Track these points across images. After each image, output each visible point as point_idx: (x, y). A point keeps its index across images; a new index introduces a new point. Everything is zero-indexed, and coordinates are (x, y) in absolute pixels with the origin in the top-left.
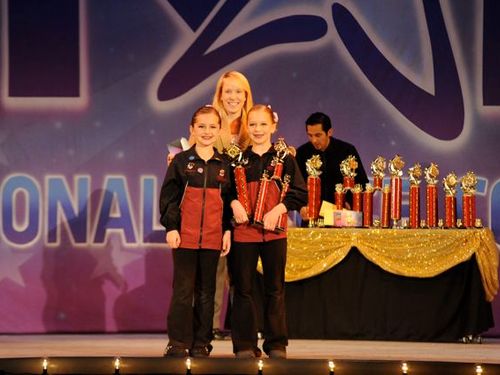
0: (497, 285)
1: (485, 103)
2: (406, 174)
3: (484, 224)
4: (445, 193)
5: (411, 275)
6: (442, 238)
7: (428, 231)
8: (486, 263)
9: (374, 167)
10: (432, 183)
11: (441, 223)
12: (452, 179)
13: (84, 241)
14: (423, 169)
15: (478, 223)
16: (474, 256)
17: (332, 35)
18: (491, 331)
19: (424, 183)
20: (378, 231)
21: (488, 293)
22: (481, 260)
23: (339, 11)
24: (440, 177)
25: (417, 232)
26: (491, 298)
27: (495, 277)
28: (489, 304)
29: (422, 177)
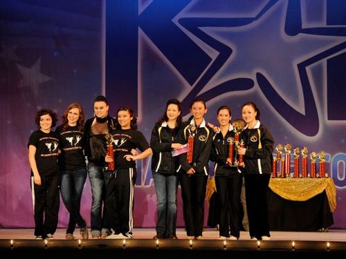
0: (336, 205)
1: (329, 119)
2: (292, 152)
3: (329, 176)
4: (311, 161)
5: (295, 200)
6: (309, 182)
7: (303, 179)
8: (330, 194)
9: (277, 149)
10: (305, 156)
11: (309, 175)
12: (314, 154)
13: (140, 184)
14: (300, 150)
15: (326, 175)
16: (325, 191)
17: (256, 87)
18: (332, 226)
19: (301, 156)
20: (279, 179)
21: (331, 208)
22: (328, 193)
23: (259, 76)
24: (309, 154)
25: (298, 180)
26: (333, 211)
27: (335, 201)
28: (331, 213)
29: (300, 154)
